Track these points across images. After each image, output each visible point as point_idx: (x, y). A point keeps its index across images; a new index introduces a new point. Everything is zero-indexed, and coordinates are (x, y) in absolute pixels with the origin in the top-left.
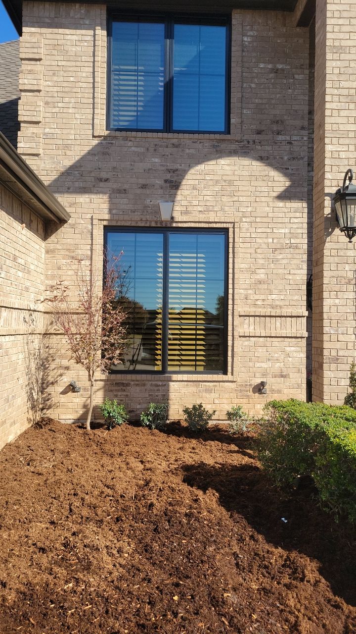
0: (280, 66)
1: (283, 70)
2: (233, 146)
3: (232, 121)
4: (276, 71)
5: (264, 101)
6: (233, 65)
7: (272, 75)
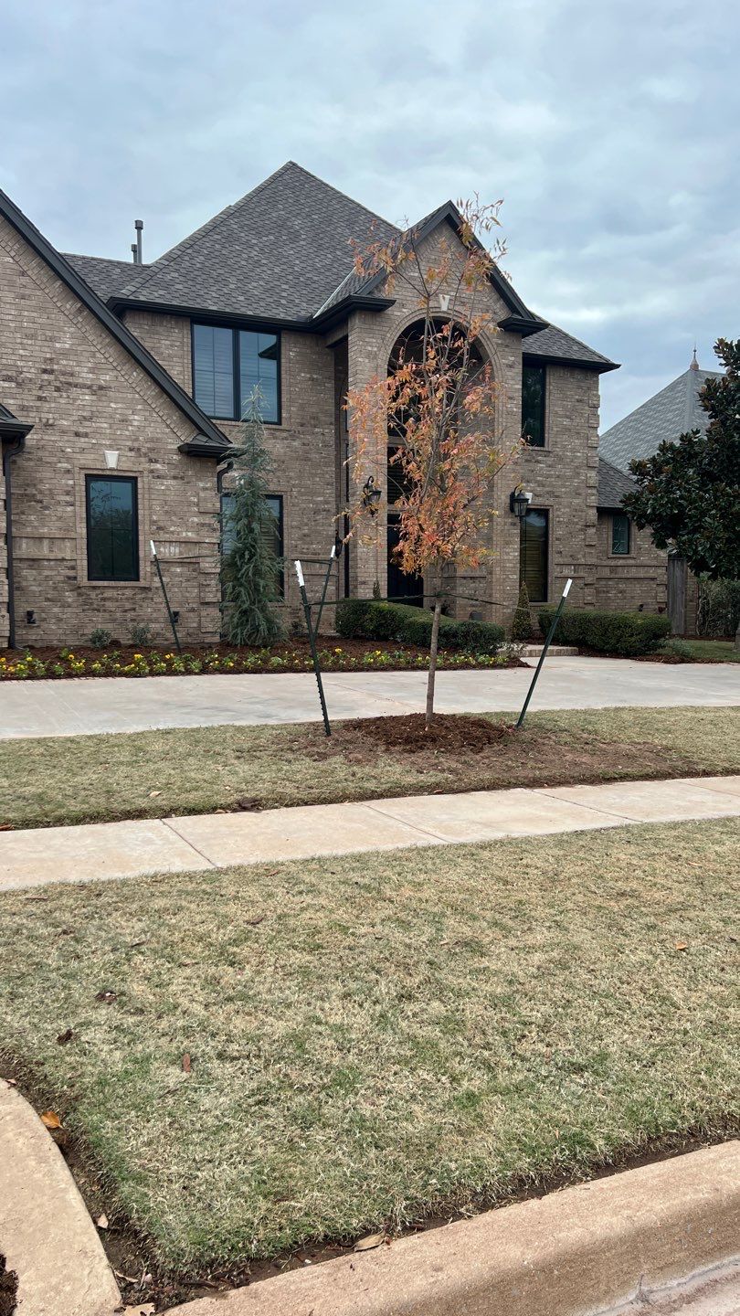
0: (315, 376)
1: (317, 379)
2: (285, 434)
3: (284, 415)
4: (313, 380)
5: (305, 402)
6: (283, 372)
7: (310, 382)
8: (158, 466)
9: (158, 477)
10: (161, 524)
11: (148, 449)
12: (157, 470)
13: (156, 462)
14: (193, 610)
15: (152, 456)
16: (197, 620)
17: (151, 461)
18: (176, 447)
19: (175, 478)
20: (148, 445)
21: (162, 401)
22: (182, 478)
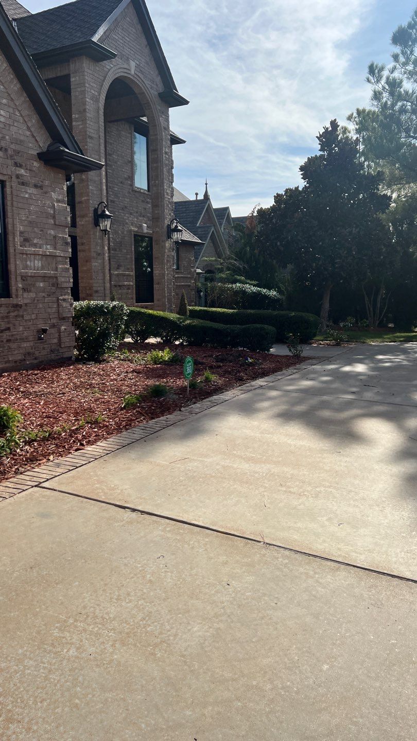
8: (22, 171)
9: (23, 184)
10: (26, 235)
11: (14, 151)
12: (22, 175)
13: (21, 166)
14: (53, 326)
15: (18, 159)
16: (57, 335)
17: (17, 165)
18: (35, 153)
19: (36, 186)
20: (13, 146)
21: (23, 99)
22: (41, 187)
